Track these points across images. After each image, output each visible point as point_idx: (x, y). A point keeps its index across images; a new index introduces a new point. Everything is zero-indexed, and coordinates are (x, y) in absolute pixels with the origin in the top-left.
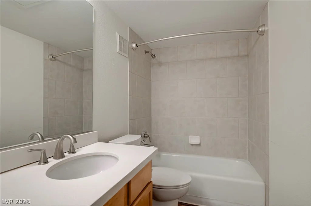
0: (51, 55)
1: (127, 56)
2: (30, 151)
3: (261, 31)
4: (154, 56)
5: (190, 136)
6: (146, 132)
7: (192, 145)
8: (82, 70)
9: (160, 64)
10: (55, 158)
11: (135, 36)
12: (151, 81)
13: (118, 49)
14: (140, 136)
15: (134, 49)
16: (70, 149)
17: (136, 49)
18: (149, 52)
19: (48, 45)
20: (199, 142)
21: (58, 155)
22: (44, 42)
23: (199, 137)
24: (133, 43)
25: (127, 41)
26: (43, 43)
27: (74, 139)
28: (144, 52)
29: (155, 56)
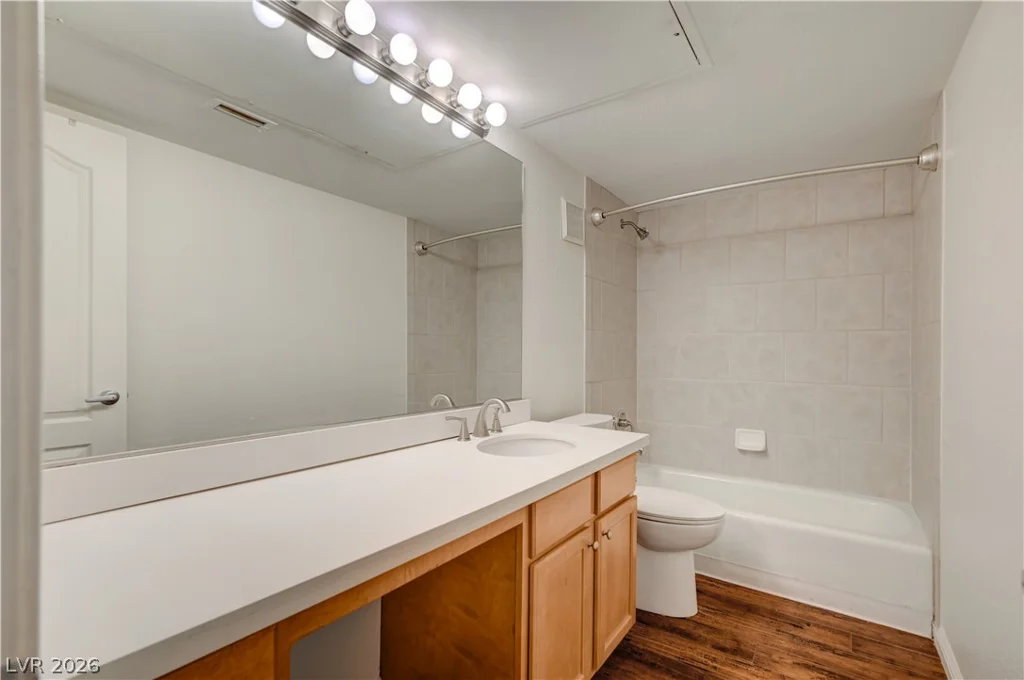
0: (419, 243)
1: (582, 242)
2: (448, 418)
3: (928, 163)
4: (642, 233)
5: (737, 430)
6: (623, 414)
7: (743, 452)
8: (475, 269)
9: (659, 247)
10: (476, 434)
11: (598, 193)
12: (635, 291)
13: (565, 233)
14: (611, 417)
15: (596, 224)
16: (493, 425)
17: (600, 223)
18: (630, 223)
19: (414, 223)
20: (764, 444)
21: (481, 429)
22: (408, 218)
23: (763, 432)
24: (594, 210)
25: (581, 210)
26: (406, 220)
27: (507, 406)
28: (620, 224)
29: (645, 232)
